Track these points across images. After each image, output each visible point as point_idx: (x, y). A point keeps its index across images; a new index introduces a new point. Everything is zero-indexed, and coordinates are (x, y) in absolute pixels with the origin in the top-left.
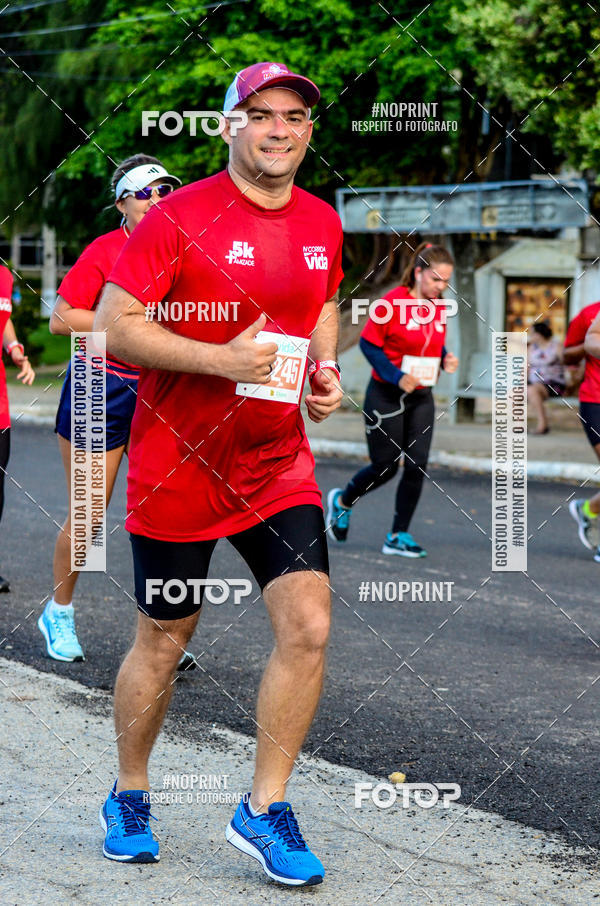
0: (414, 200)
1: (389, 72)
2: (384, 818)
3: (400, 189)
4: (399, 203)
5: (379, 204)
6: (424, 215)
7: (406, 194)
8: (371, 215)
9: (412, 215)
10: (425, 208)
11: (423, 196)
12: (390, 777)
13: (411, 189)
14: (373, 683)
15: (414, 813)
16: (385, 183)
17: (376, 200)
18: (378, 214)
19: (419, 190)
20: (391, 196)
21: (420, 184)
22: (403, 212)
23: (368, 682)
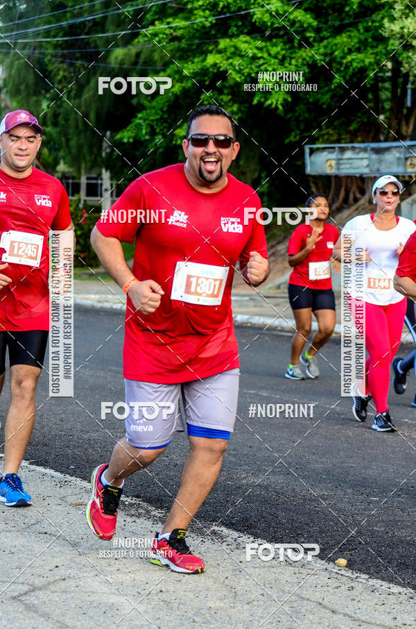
0: (358, 153)
1: (341, 64)
2: (331, 591)
3: (350, 145)
4: (348, 154)
5: (334, 156)
6: (365, 162)
7: (353, 148)
8: (329, 163)
9: (357, 163)
10: (366, 158)
11: (365, 150)
12: (336, 562)
13: (356, 145)
14: (326, 494)
15: (353, 588)
16: (338, 141)
17: (333, 153)
18: (333, 163)
19: (362, 145)
20: (342, 150)
21: (363, 142)
22: (351, 161)
23: (322, 493)
